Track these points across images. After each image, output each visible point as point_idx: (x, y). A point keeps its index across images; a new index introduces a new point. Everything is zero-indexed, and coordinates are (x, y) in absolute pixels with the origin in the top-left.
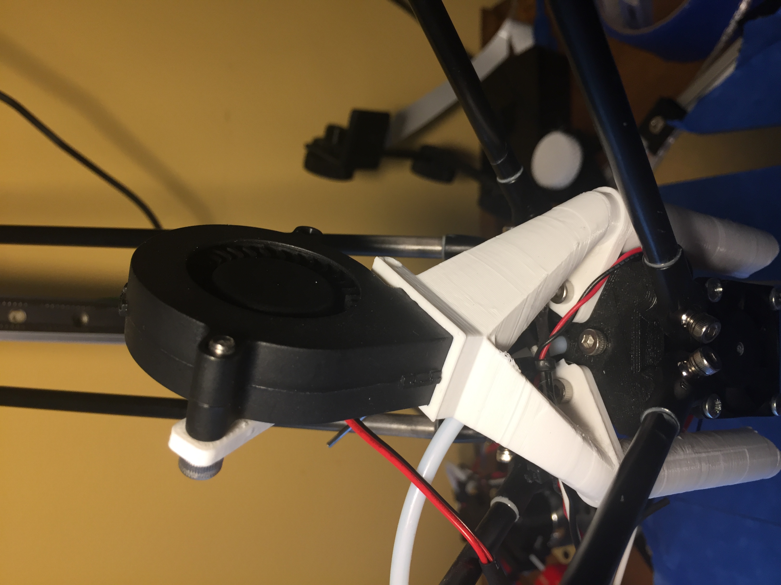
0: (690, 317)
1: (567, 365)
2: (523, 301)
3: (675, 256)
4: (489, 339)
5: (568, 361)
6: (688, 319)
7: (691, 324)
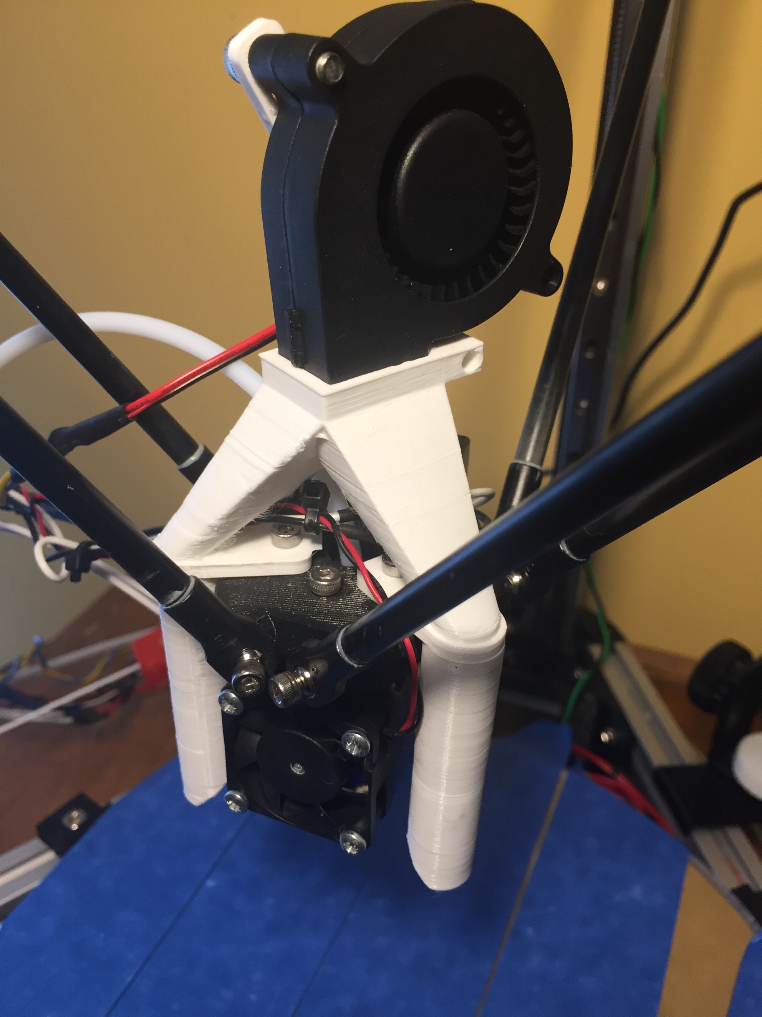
0: (304, 681)
1: (313, 550)
2: (360, 485)
3: (346, 653)
4: (322, 429)
5: (316, 552)
6: (302, 678)
7: (295, 678)
